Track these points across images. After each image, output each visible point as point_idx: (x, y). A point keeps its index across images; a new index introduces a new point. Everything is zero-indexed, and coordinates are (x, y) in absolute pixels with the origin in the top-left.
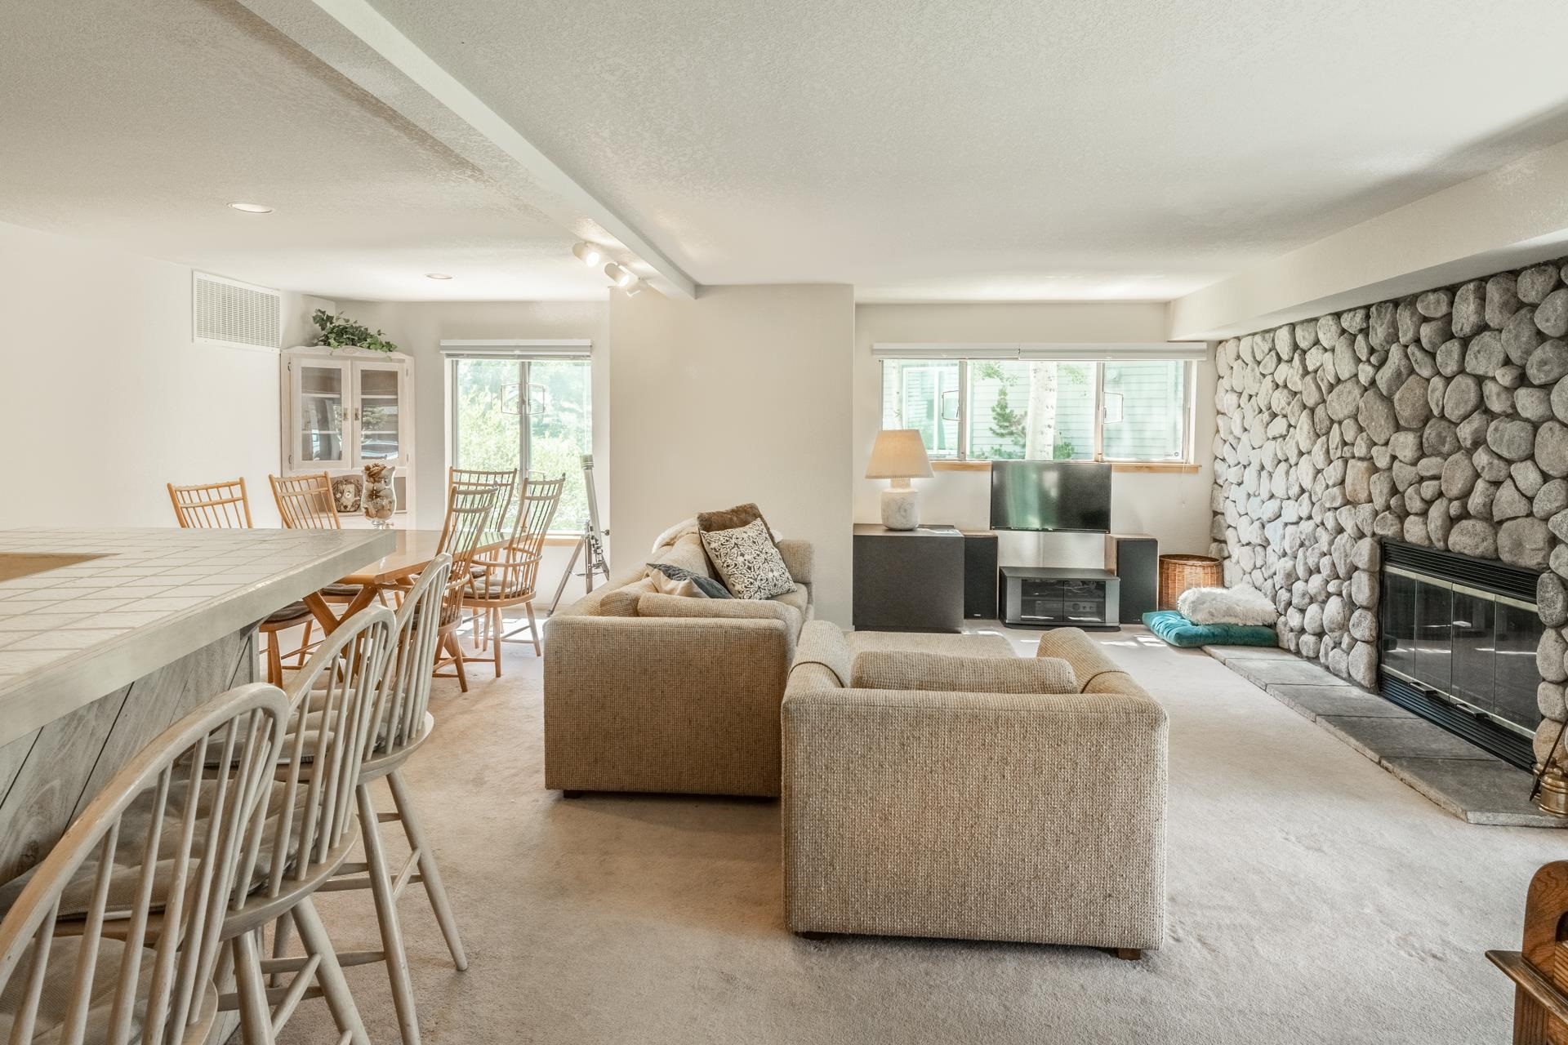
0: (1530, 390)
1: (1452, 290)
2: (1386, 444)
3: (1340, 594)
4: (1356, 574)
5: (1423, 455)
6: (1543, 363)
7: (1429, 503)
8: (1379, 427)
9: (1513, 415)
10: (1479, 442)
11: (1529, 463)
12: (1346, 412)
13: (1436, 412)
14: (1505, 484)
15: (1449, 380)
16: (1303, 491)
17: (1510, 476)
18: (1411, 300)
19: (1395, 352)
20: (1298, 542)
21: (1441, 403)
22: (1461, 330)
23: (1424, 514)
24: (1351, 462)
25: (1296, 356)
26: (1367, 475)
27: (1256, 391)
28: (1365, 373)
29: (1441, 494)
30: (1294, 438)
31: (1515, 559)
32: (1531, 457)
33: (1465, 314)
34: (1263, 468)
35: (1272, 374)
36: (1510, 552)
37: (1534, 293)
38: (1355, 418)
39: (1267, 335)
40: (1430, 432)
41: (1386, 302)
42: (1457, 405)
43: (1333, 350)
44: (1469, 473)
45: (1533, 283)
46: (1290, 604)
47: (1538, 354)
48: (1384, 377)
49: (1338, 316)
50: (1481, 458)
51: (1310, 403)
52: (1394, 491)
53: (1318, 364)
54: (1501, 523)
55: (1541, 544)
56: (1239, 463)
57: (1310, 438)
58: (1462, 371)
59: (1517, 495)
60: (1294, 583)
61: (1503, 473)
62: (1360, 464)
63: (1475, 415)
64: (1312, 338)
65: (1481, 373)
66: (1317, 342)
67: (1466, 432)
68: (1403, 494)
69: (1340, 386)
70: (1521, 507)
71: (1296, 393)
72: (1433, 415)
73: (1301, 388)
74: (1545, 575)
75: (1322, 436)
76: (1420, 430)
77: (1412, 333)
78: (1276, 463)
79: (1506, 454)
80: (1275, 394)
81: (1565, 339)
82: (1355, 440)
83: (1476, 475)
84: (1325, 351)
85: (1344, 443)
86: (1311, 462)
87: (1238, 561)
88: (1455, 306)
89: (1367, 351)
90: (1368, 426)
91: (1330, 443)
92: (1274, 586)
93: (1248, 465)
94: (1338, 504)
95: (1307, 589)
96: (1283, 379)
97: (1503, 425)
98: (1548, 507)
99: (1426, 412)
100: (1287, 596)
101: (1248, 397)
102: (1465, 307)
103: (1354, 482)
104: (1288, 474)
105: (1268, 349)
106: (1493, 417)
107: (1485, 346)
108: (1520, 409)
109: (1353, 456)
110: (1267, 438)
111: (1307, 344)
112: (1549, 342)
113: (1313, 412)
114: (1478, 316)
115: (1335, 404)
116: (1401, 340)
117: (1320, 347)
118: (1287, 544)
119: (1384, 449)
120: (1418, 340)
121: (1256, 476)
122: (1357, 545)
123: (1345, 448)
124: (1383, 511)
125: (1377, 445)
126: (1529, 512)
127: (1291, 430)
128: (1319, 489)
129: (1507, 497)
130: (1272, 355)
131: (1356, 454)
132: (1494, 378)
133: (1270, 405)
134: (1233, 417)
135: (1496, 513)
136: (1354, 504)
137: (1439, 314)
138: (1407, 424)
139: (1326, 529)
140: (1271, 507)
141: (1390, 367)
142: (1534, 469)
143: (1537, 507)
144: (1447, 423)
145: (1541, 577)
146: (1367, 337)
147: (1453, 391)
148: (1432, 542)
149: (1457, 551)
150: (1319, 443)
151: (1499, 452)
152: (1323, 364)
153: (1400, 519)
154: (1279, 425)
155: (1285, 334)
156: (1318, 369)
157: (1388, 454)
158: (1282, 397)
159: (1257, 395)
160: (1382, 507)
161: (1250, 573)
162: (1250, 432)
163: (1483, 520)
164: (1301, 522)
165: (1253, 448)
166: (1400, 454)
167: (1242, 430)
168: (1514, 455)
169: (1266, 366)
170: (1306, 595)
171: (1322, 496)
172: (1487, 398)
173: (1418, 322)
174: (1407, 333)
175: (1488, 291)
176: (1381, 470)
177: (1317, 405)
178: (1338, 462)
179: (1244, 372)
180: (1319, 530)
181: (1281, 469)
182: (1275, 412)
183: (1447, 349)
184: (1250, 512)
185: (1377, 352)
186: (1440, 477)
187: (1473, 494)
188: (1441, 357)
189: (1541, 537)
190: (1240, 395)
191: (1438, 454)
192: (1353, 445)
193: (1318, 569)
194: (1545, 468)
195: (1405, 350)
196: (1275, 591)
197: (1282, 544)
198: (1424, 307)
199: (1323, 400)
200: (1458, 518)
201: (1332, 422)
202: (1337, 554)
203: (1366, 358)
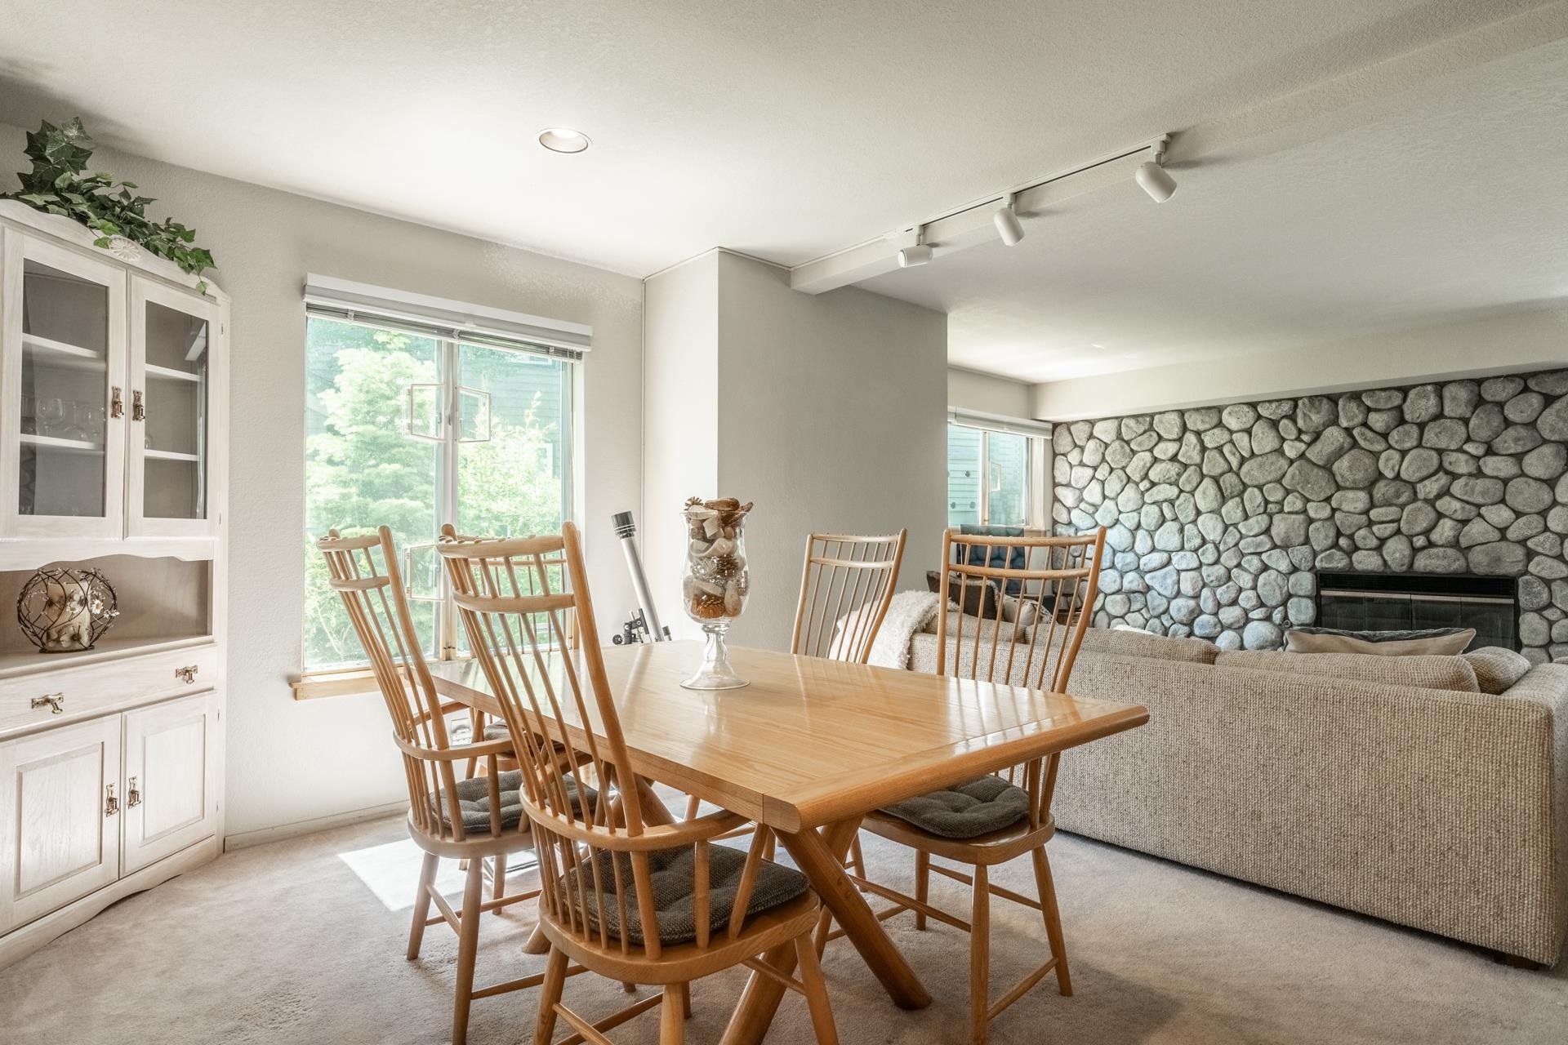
0: (1503, 457)
1: (1404, 391)
2: (1328, 500)
3: (1268, 618)
4: (1293, 600)
5: (1372, 505)
6: (1517, 440)
7: (1382, 541)
8: (1319, 484)
9: (1479, 474)
10: (1445, 492)
11: (1502, 505)
12: (1269, 479)
13: (1389, 474)
14: (1474, 521)
15: (1404, 453)
16: (1204, 542)
17: (1480, 515)
18: (1356, 396)
19: (1334, 437)
20: (1201, 584)
21: (1397, 469)
22: (1418, 418)
23: (1379, 549)
24: (1276, 518)
25: (1190, 438)
26: (1305, 525)
27: (1124, 464)
28: (1291, 450)
29: (1398, 532)
30: (1189, 502)
31: (1492, 570)
32: (1503, 501)
33: (1420, 406)
34: (1139, 526)
35: (1151, 450)
36: (1489, 565)
37: (1505, 394)
38: (1279, 481)
39: (1140, 419)
40: (1381, 490)
41: (1317, 396)
42: (1419, 469)
43: (1249, 431)
44: (1432, 515)
45: (1504, 387)
46: (1191, 633)
47: (1511, 433)
48: (1317, 453)
49: (1253, 405)
50: (1445, 504)
51: (1216, 472)
52: (1339, 534)
53: (1222, 442)
54: (1469, 548)
55: (1521, 557)
56: (1097, 525)
57: (1217, 500)
58: (1419, 445)
59: (1490, 528)
60: (1195, 618)
61: (1474, 513)
62: (1294, 516)
63: (1441, 474)
64: (1215, 421)
65: (1444, 447)
66: (1219, 424)
67: (1430, 488)
68: (1351, 537)
69: (1252, 461)
70: (1496, 535)
71: (1186, 466)
72: (1386, 478)
73: (1197, 460)
74: (1527, 577)
75: (1233, 497)
76: (1369, 488)
77: (1360, 419)
78: (1160, 522)
79: (1480, 500)
80: (1158, 468)
81: (1532, 425)
82: (1284, 499)
83: (1440, 516)
84: (1231, 432)
85: (1267, 502)
86: (1220, 519)
87: (1103, 608)
88: (1409, 400)
89: (1295, 431)
90: (1302, 487)
91: (1245, 503)
92: (1163, 624)
93: (1111, 527)
94: (1265, 549)
95: (1219, 620)
96: (1170, 453)
97: (1472, 481)
98: (1529, 533)
99: (1376, 475)
100: (1186, 629)
101: (1109, 469)
102: (1423, 402)
103: (1284, 531)
104: (1182, 530)
105: (1142, 431)
106: (1455, 477)
107: (1444, 429)
108: (1487, 471)
109: (1281, 511)
110: (1144, 503)
111: (1207, 426)
112: (1518, 426)
113: (1216, 480)
114: (1435, 408)
115: (1255, 473)
116: (1345, 424)
117: (1225, 429)
118: (1187, 587)
119: (1323, 504)
120: (1365, 424)
121: (1127, 534)
122: (1292, 578)
123: (1270, 506)
124: (1326, 550)
125: (1313, 501)
126: (1503, 538)
127: (1182, 495)
128: (1231, 540)
129: (1476, 530)
130: (1151, 436)
131: (1286, 509)
132: (1460, 450)
133: (1146, 476)
134: (1085, 488)
135: (1464, 542)
136: (1285, 547)
137: (1389, 406)
138: (1352, 485)
139: (1246, 570)
140: (1157, 559)
141: (1332, 444)
142: (1507, 509)
143: (1512, 534)
144: (1403, 483)
145: (1521, 581)
146: (1295, 422)
147: (1414, 459)
148: (1389, 567)
149: (1427, 570)
150: (1231, 504)
151: (1470, 499)
152: (1231, 441)
153: (1349, 554)
154: (1167, 491)
155: (1174, 419)
156: (1222, 446)
157: (1329, 508)
158: (1174, 469)
159: (1123, 469)
160: (1326, 547)
161: (1122, 617)
162: (1115, 499)
163: (1452, 547)
164: (1204, 568)
165: (1120, 512)
166: (1345, 507)
167: (1101, 498)
168: (1489, 501)
169: (1140, 444)
170: (1216, 625)
171: (1236, 545)
172: (1450, 463)
173: (1365, 412)
174: (1350, 419)
175: (1448, 392)
176: (1320, 520)
177: (1223, 474)
178: (1260, 517)
179: (1102, 450)
180: (1235, 572)
181: (1171, 527)
182: (1156, 481)
183: (1405, 430)
184: (1119, 566)
185: (1306, 433)
186: (1398, 521)
187: (1438, 529)
188: (1394, 437)
189: (1519, 552)
190: (1095, 469)
191: (1390, 505)
192: (1281, 503)
193: (1234, 602)
194: (1520, 508)
195: (1348, 431)
196: (1165, 627)
197: (1176, 587)
198: (1372, 401)
199: (1231, 470)
200: (1423, 548)
201: (1245, 486)
202: (1268, 588)
203: (1293, 437)
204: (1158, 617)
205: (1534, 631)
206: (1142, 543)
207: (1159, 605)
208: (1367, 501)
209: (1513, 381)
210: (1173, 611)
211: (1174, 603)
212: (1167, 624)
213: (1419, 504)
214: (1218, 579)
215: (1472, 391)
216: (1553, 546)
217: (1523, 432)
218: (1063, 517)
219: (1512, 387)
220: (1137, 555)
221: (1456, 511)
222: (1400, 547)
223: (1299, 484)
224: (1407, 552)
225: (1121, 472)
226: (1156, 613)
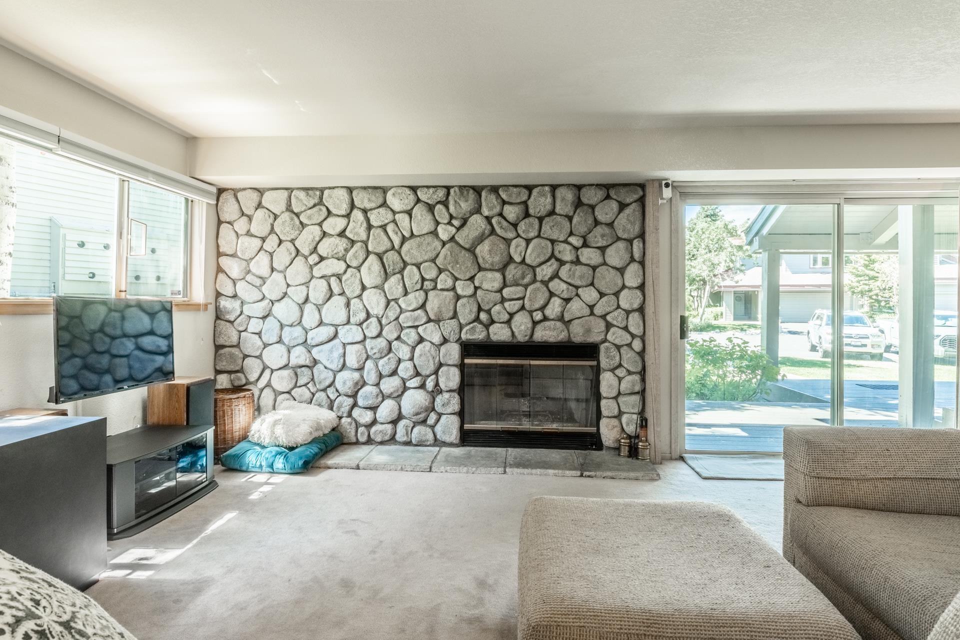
0: (594, 249)
1: (530, 188)
2: (472, 279)
3: (422, 386)
4: (443, 369)
5: (505, 285)
6: (602, 236)
7: (512, 315)
8: (465, 267)
9: (577, 262)
10: (556, 276)
11: (592, 287)
12: (426, 258)
13: (518, 259)
14: (574, 299)
15: (528, 241)
16: (368, 316)
17: (577, 295)
18: (495, 189)
19: (477, 223)
20: (365, 356)
21: (523, 254)
22: (539, 213)
23: (508, 322)
24: (431, 294)
25: (357, 215)
26: (454, 301)
27: (293, 237)
28: (444, 232)
29: (523, 308)
30: (355, 277)
31: (585, 339)
32: (592, 284)
33: (540, 203)
34: (307, 300)
35: (320, 224)
36: (583, 335)
37: (596, 199)
38: (433, 261)
39: (310, 192)
40: (512, 272)
41: (465, 186)
42: (539, 256)
43: (409, 213)
44: (547, 294)
45: (596, 194)
46: (355, 405)
47: (599, 230)
48: (465, 237)
49: (414, 189)
50: (557, 286)
51: (381, 249)
52: (480, 309)
53: (386, 221)
54: (570, 321)
55: (603, 329)
56: (264, 298)
57: (381, 276)
59: (584, 305)
60: (359, 390)
61: (574, 293)
62: (446, 293)
63: (553, 260)
64: (380, 201)
65: (555, 238)
66: (384, 204)
67: (545, 272)
68: (488, 312)
69: (412, 241)
70: (587, 311)
71: (353, 242)
72: (515, 262)
73: (364, 238)
74: (607, 344)
75: (395, 274)
76: (502, 270)
77: (497, 210)
78: (328, 296)
79: (578, 282)
80: (326, 242)
81: (611, 225)
82: (437, 277)
83: (552, 294)
84: (394, 213)
85: (423, 279)
86: (383, 294)
87: (269, 385)
88: (532, 197)
89: (448, 216)
90: (452, 267)
91: (405, 279)
92: (328, 397)
93: (278, 300)
94: (422, 323)
95: (381, 390)
96: (339, 229)
97: (574, 267)
98: (608, 309)
99: (508, 259)
100: (350, 401)
101: (278, 241)
102: (542, 200)
103: (437, 306)
104: (348, 305)
105: (312, 204)
106: (562, 263)
107: (556, 223)
108: (583, 259)
109: (435, 288)
110: (312, 277)
111: (373, 205)
112: (603, 226)
113: (380, 257)
114: (550, 206)
115: (414, 252)
116: (486, 212)
117: (388, 209)
118: (352, 361)
119: (469, 282)
120: (501, 215)
121: (296, 309)
122: (443, 349)
123: (426, 283)
124: (470, 323)
125: (461, 280)
126: (592, 314)
127: (349, 270)
128: (392, 314)
129: (576, 308)
130: (320, 210)
131: (439, 286)
132: (566, 242)
133: (315, 250)
134: (252, 259)
135: (567, 317)
136: (437, 321)
137: (519, 201)
138: (490, 267)
139: (404, 342)
140: (325, 332)
141: (477, 229)
142: (595, 291)
143: (598, 311)
144: (527, 267)
145: (602, 347)
146: (447, 208)
147: (535, 247)
148: (516, 337)
149: (543, 340)
150: (394, 280)
151: (572, 282)
152: (394, 221)
153: (487, 327)
154: (334, 266)
155: (343, 194)
156: (386, 225)
157: (472, 286)
158: (342, 244)
159: (292, 241)
160: (470, 320)
161: (289, 393)
162: (283, 272)
163: (559, 320)
164: (368, 341)
165: (288, 286)
166: (485, 286)
167: (269, 270)
168: (584, 284)
169: (309, 218)
170: (378, 395)
171: (397, 319)
172: (560, 252)
173: (501, 204)
174: (491, 209)
175: (560, 193)
176: (465, 296)
177: (386, 251)
178: (417, 293)
179: (271, 220)
180: (395, 344)
181: (338, 302)
182: (325, 255)
183: (530, 223)
184: (286, 340)
185: (456, 218)
186: (523, 298)
187: (550, 306)
188: (522, 227)
189: (602, 324)
190: (264, 240)
191: (517, 285)
192: (435, 281)
193: (394, 373)
194: (603, 290)
195: (488, 219)
196: (331, 400)
197: (342, 360)
198: (506, 195)
199: (393, 248)
200: (541, 321)
201: (405, 264)
202: (423, 358)
203: (446, 222)
204: (324, 390)
205: (610, 386)
206: (310, 317)
207: (325, 379)
208: (502, 281)
209: (601, 189)
210: (338, 384)
211: (340, 376)
212: (332, 397)
213: (538, 285)
214: (380, 351)
215: (575, 194)
216: (623, 320)
217: (607, 230)
218: (228, 289)
219: (601, 194)
220: (304, 329)
221: (563, 291)
222: (525, 320)
223: (449, 264)
224: (530, 325)
225: (290, 245)
226: (322, 387)
